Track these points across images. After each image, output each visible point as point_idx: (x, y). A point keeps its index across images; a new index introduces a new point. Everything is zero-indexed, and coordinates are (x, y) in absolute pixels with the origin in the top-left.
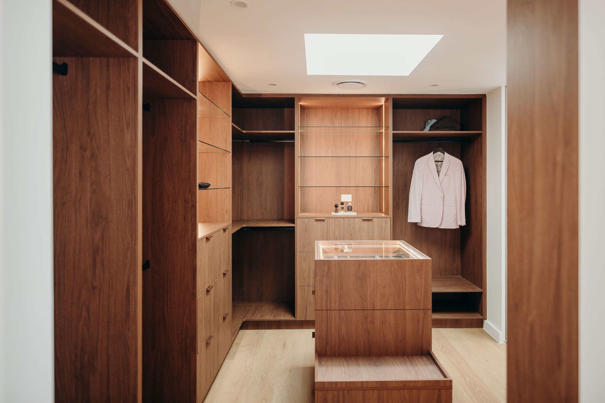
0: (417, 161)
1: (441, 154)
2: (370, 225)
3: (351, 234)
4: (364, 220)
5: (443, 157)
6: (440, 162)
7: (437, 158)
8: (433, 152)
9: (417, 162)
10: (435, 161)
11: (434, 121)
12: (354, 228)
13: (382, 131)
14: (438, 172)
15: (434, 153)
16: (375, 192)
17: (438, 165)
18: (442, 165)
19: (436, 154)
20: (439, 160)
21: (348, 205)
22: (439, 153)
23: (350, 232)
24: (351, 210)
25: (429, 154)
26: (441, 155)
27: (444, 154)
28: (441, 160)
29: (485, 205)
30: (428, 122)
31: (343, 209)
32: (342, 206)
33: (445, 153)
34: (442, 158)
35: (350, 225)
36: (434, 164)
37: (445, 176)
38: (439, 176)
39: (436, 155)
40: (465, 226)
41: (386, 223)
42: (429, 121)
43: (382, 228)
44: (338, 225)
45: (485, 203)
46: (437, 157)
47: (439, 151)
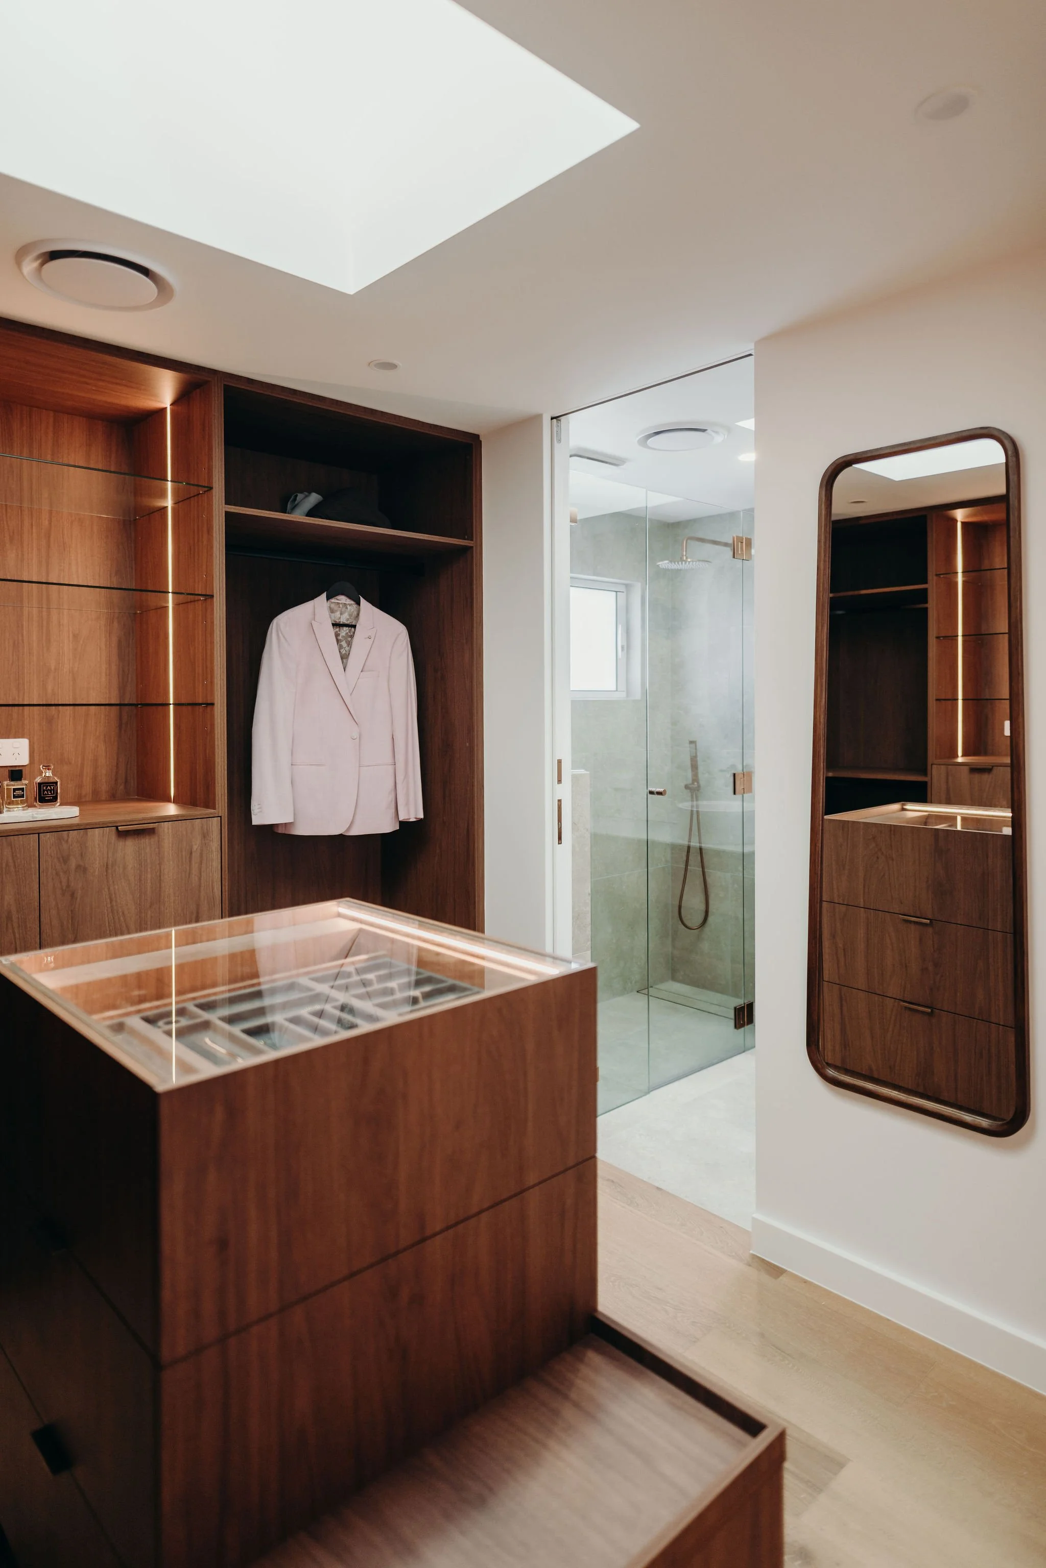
0: (275, 621)
1: (349, 601)
2: (148, 850)
3: (73, 895)
4: (123, 834)
5: (355, 613)
6: (345, 628)
7: (338, 614)
8: (324, 595)
9: (278, 625)
10: (333, 625)
11: (314, 498)
12: (82, 869)
13: (166, 505)
14: (344, 657)
15: (328, 598)
16: (120, 726)
17: (340, 638)
18: (352, 637)
19: (333, 600)
20: (344, 619)
21: (38, 780)
22: (343, 599)
23: (68, 886)
24: (54, 799)
25: (313, 598)
26: (350, 605)
27: (358, 603)
28: (348, 620)
29: (480, 756)
30: (295, 499)
31: (22, 796)
32: (17, 785)
33: (362, 600)
34: (350, 615)
35: (65, 860)
36: (331, 631)
37: (362, 671)
38: (345, 670)
39: (333, 606)
40: (419, 822)
41: (205, 835)
42: (300, 496)
43: (190, 858)
44: (11, 864)
45: (480, 752)
46: (336, 611)
47: (342, 594)
